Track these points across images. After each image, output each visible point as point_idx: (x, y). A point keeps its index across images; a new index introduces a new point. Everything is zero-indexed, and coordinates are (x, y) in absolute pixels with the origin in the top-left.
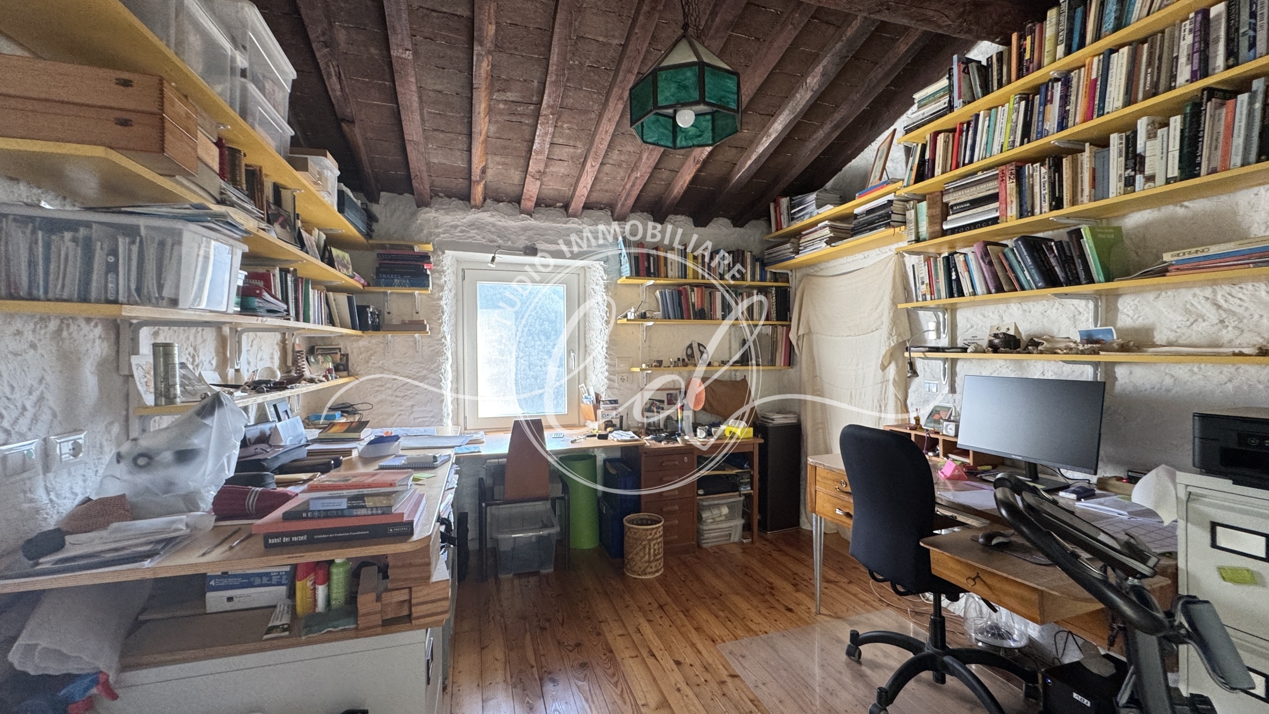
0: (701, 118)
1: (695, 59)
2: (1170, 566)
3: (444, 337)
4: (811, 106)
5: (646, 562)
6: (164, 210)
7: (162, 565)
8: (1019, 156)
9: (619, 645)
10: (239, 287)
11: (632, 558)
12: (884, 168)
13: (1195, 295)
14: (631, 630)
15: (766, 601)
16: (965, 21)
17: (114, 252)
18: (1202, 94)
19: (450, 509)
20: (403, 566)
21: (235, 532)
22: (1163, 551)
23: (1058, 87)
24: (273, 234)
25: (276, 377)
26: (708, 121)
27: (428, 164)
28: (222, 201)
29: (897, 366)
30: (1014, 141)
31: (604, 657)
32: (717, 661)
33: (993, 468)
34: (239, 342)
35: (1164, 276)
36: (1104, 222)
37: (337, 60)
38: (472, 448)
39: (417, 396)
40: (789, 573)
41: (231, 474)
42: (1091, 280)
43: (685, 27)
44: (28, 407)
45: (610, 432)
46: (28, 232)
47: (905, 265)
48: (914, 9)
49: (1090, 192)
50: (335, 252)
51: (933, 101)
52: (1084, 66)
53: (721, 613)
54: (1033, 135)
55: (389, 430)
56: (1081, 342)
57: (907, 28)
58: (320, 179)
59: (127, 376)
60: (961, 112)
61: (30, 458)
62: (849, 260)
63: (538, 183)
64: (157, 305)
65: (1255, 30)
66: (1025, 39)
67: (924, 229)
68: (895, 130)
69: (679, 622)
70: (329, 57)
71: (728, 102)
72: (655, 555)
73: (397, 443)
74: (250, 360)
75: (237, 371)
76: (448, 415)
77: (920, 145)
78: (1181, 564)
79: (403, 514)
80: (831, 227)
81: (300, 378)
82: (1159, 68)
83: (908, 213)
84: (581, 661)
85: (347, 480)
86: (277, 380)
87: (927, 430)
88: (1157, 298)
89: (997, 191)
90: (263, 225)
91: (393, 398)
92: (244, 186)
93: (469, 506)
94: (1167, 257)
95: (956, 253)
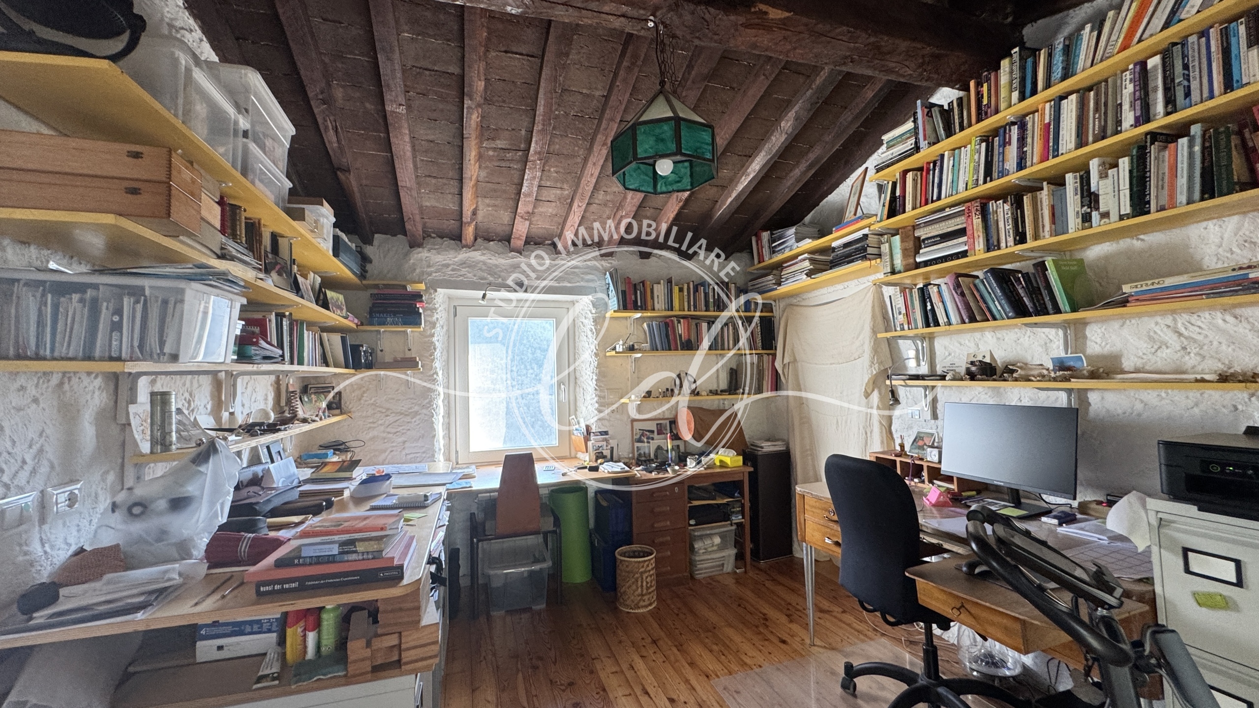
0: (680, 165)
1: (670, 114)
2: (1147, 592)
3: (436, 373)
4: (786, 147)
5: (639, 596)
6: (168, 270)
7: (154, 616)
8: (982, 193)
9: (612, 683)
10: (236, 336)
11: (624, 592)
12: (858, 204)
13: (1157, 323)
14: (625, 667)
15: (760, 633)
16: (925, 70)
17: (119, 312)
18: (1146, 138)
19: (441, 547)
20: (392, 611)
21: (229, 579)
22: (1139, 577)
23: (1015, 130)
24: (270, 281)
25: (269, 419)
26: (686, 168)
27: (421, 208)
28: (223, 256)
29: (880, 394)
30: (977, 180)
31: (597, 696)
32: (711, 697)
33: (978, 494)
34: (234, 386)
35: (1125, 306)
36: (1068, 254)
37: (334, 115)
38: (463, 483)
39: (409, 432)
40: (783, 603)
41: (223, 519)
42: (1058, 311)
43: (662, 83)
44: (28, 460)
45: (601, 464)
46: (38, 295)
47: (883, 295)
48: (876, 61)
49: (1051, 227)
50: (330, 294)
51: (901, 142)
52: (1037, 111)
53: (715, 647)
54: (995, 175)
55: (381, 467)
56: (1053, 370)
57: (870, 78)
58: (316, 227)
59: (124, 425)
60: (927, 153)
61: (28, 511)
62: (829, 290)
63: (527, 223)
64: (158, 361)
65: (1189, 81)
66: (982, 86)
67: (899, 262)
68: (867, 168)
69: (672, 658)
70: (327, 113)
71: (703, 153)
72: (648, 588)
73: (388, 482)
74: (244, 402)
75: (232, 414)
76: (440, 450)
77: (891, 183)
78: (1158, 589)
79: (393, 558)
80: (810, 260)
81: (293, 418)
82: (1106, 113)
83: (882, 246)
84: (574, 701)
85: (339, 525)
86: (271, 421)
87: (912, 457)
88: (1122, 326)
89: (964, 226)
90: (262, 276)
91: (385, 435)
92: (244, 240)
93: (461, 542)
94: (1127, 289)
95: (930, 284)
